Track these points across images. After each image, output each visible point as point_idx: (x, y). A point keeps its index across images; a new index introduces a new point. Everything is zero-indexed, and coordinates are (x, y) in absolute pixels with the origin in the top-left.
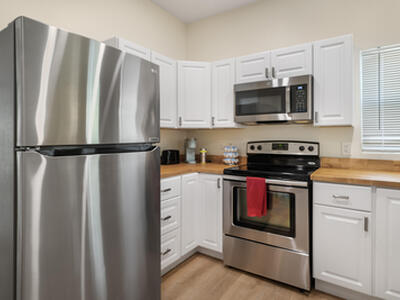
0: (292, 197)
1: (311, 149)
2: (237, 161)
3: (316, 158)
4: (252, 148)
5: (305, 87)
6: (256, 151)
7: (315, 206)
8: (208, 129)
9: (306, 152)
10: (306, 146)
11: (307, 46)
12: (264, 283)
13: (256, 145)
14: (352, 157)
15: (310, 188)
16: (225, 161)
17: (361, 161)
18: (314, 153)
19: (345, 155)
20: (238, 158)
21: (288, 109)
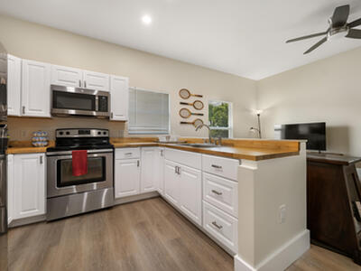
0: (104, 158)
1: (105, 133)
2: (46, 144)
3: (107, 138)
4: (61, 133)
5: (107, 98)
6: (65, 136)
7: (116, 161)
8: (18, 117)
9: (102, 135)
10: (102, 132)
11: (107, 76)
13: (65, 132)
15: (113, 152)
16: (35, 144)
18: (106, 135)
20: (48, 141)
21: (97, 109)
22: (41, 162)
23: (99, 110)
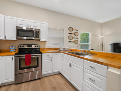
0: (38, 58)
1: (38, 46)
2: (15, 51)
3: (39, 48)
4: (21, 46)
5: (39, 32)
7: (43, 59)
9: (37, 47)
12: (30, 82)
14: (46, 48)
16: (10, 51)
17: (48, 48)
18: (39, 47)
19: (44, 47)
21: (35, 36)
22: (13, 60)
23: (36, 37)
